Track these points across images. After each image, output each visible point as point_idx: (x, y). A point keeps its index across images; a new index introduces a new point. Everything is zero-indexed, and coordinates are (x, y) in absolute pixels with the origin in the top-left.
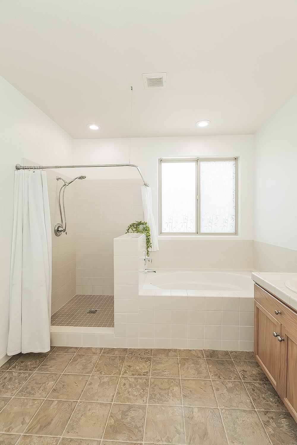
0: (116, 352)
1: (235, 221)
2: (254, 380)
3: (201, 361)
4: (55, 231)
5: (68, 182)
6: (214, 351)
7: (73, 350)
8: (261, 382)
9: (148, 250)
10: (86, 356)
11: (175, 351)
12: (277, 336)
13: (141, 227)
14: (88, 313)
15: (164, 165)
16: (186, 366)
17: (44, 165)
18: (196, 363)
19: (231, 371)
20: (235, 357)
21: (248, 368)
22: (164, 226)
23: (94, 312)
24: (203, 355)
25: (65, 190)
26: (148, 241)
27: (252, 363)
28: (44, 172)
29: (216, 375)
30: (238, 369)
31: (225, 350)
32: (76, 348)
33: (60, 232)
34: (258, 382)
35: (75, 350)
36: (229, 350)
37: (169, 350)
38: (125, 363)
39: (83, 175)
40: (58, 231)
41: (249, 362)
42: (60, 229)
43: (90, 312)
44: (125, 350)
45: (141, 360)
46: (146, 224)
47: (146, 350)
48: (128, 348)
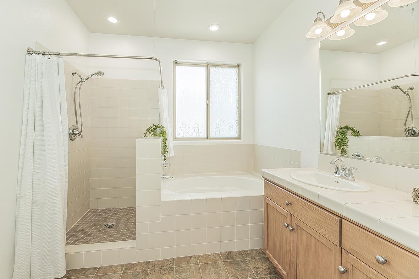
0: (139, 267)
1: (238, 126)
2: (266, 275)
3: (220, 264)
4: (69, 134)
5: (85, 77)
6: (229, 253)
7: (92, 271)
8: (271, 276)
9: (164, 156)
10: (107, 275)
11: (195, 257)
12: (288, 226)
13: (158, 130)
14: (105, 228)
15: (178, 68)
16: (207, 271)
17: (61, 52)
18: (216, 267)
19: (246, 270)
20: (247, 256)
21: (259, 264)
22: (178, 131)
23: (112, 226)
24: (220, 258)
25: (81, 87)
26: (165, 146)
27: (261, 259)
28: (61, 59)
29: (234, 276)
30: (251, 266)
31: (238, 250)
32: (95, 268)
33: (75, 135)
34: (269, 276)
35: (94, 271)
36: (241, 249)
37: (190, 258)
38: (148, 277)
39: (102, 71)
40: (73, 134)
41: (259, 258)
42: (75, 132)
43: (106, 227)
44: (147, 263)
45: (164, 272)
46: (163, 127)
47: (168, 260)
48: (150, 261)
